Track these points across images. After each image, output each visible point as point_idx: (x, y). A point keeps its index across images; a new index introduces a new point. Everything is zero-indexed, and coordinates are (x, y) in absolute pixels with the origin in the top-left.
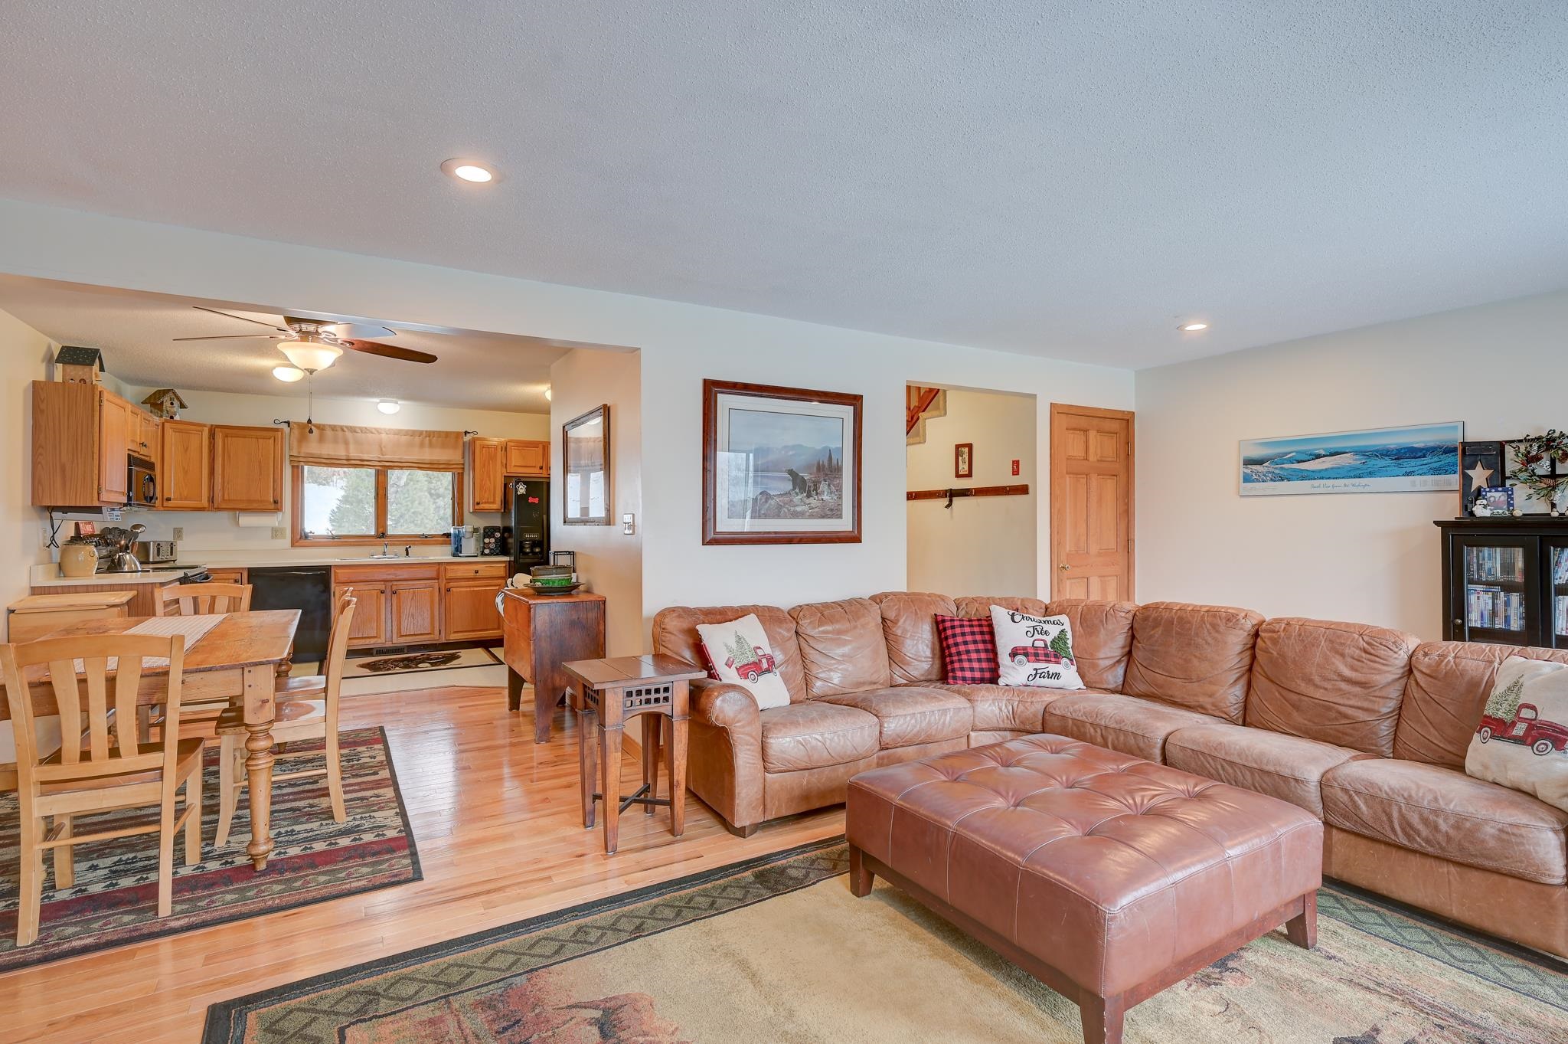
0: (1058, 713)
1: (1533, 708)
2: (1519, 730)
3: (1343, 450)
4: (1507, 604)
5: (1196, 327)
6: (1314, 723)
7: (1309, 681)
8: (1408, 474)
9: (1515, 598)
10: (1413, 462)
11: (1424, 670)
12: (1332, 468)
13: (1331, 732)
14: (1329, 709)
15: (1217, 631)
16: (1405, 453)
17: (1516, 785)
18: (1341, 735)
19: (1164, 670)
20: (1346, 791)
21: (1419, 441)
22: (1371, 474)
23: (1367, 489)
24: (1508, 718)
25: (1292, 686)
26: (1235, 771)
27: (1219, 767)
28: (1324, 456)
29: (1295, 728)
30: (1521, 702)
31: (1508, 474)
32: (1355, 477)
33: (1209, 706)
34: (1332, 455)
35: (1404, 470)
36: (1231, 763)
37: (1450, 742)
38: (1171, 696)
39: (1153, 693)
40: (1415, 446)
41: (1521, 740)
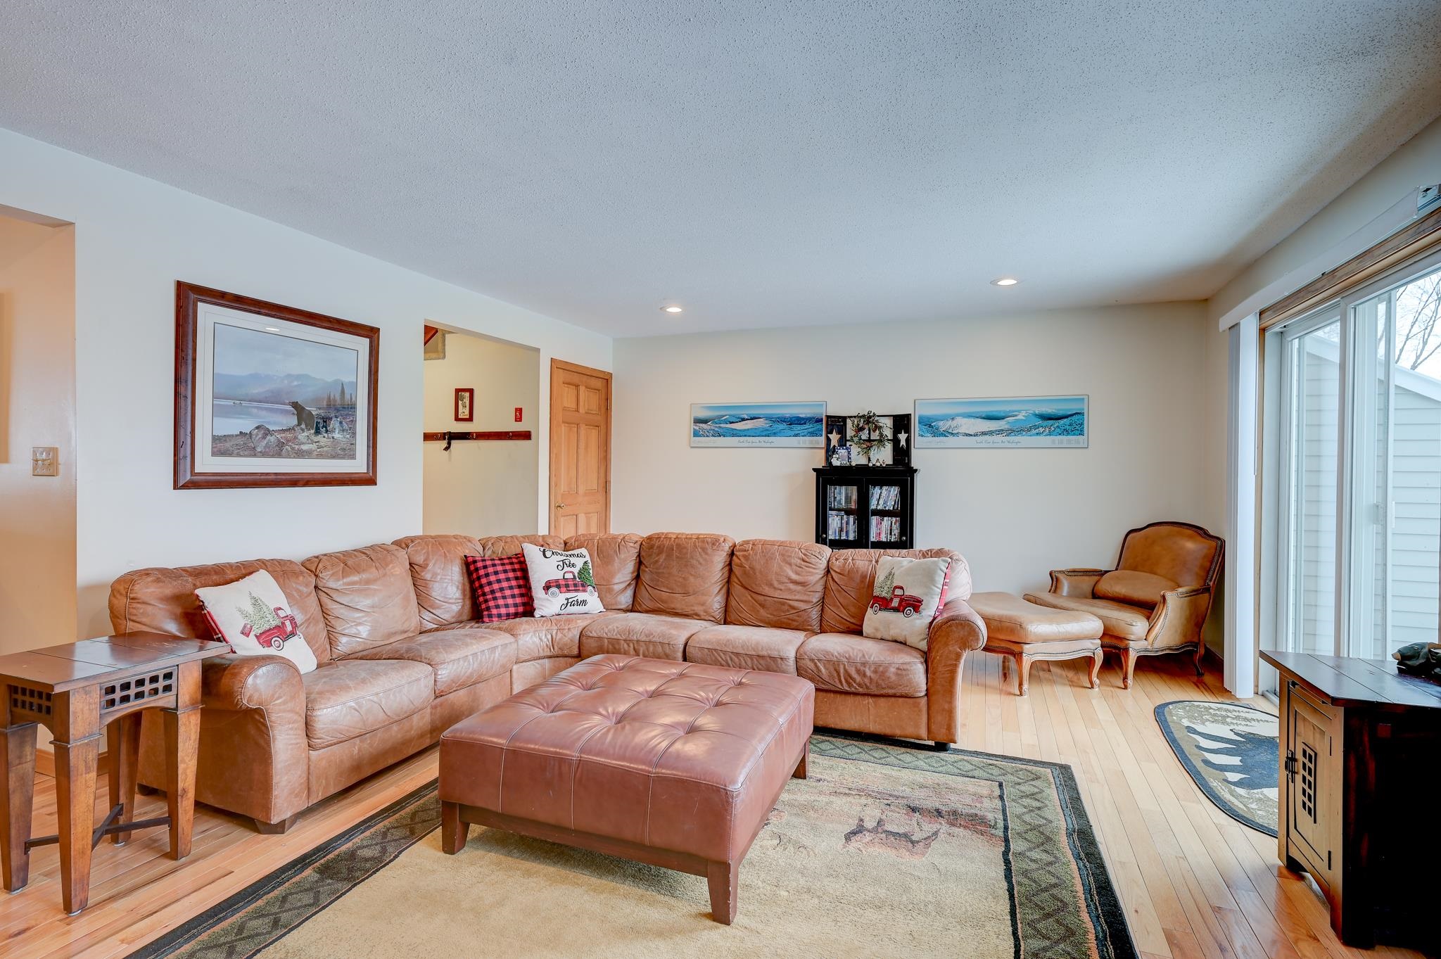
0: (595, 635)
1: (902, 588)
2: (895, 603)
3: (757, 416)
4: (847, 523)
5: (674, 310)
6: (774, 615)
7: (771, 585)
8: (796, 435)
9: (851, 518)
10: (799, 427)
11: (837, 570)
12: (751, 429)
13: (785, 620)
14: (783, 604)
15: (707, 554)
16: (795, 421)
17: (894, 639)
18: (790, 622)
19: (668, 588)
20: (812, 660)
21: (803, 413)
22: (775, 434)
23: (772, 445)
24: (888, 596)
25: (759, 590)
26: (740, 660)
27: (729, 659)
28: (747, 419)
29: (761, 621)
30: (895, 585)
31: (848, 438)
32: (766, 436)
33: (702, 613)
34: (752, 419)
35: (793, 433)
36: (737, 654)
37: (853, 617)
38: (674, 609)
39: (659, 608)
40: (800, 416)
41: (896, 610)
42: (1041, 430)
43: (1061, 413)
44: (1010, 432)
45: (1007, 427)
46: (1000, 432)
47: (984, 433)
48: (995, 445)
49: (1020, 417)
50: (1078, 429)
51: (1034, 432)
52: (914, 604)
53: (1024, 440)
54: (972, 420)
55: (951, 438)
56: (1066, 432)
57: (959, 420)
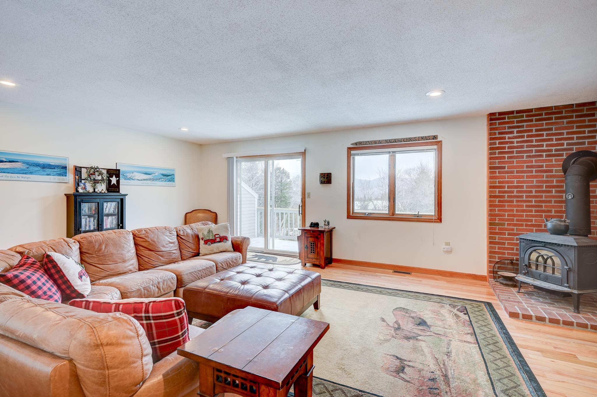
1: (218, 234)
2: (218, 240)
3: (16, 161)
4: (89, 221)
8: (48, 175)
9: (92, 219)
10: (50, 170)
12: (10, 168)
16: (47, 166)
20: (221, 263)
21: (53, 162)
22: (31, 173)
23: (29, 180)
24: (213, 238)
25: (159, 250)
28: (6, 162)
29: (162, 263)
30: (214, 234)
31: (82, 178)
32: (23, 173)
34: (10, 162)
35: (46, 173)
40: (51, 164)
41: (219, 242)
42: (163, 179)
43: (168, 174)
44: (153, 180)
45: (152, 178)
46: (150, 179)
47: (144, 180)
48: (149, 185)
49: (156, 174)
50: (172, 180)
51: (161, 180)
52: (223, 239)
53: (157, 183)
54: (140, 174)
55: (132, 181)
56: (170, 181)
57: (135, 174)
